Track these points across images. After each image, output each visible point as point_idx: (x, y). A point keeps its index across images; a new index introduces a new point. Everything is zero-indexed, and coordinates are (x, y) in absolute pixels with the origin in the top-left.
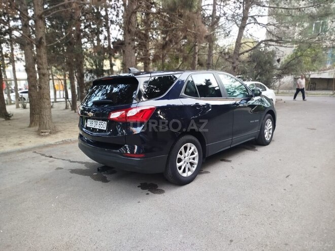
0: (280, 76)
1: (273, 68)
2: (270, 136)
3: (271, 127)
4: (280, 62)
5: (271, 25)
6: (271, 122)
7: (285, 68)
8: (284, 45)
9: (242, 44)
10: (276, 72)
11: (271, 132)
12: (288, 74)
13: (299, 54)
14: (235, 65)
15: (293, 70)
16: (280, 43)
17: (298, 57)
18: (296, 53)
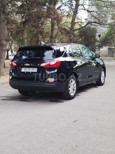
0: (100, 47)
1: (96, 41)
2: (104, 80)
3: (104, 76)
4: (101, 37)
5: (95, 12)
6: (104, 73)
7: (104, 41)
8: (102, 26)
9: (76, 23)
10: (97, 44)
11: (104, 78)
12: (105, 45)
13: (112, 32)
14: (71, 38)
15: (109, 43)
16: (101, 24)
17: (112, 34)
18: (111, 32)
